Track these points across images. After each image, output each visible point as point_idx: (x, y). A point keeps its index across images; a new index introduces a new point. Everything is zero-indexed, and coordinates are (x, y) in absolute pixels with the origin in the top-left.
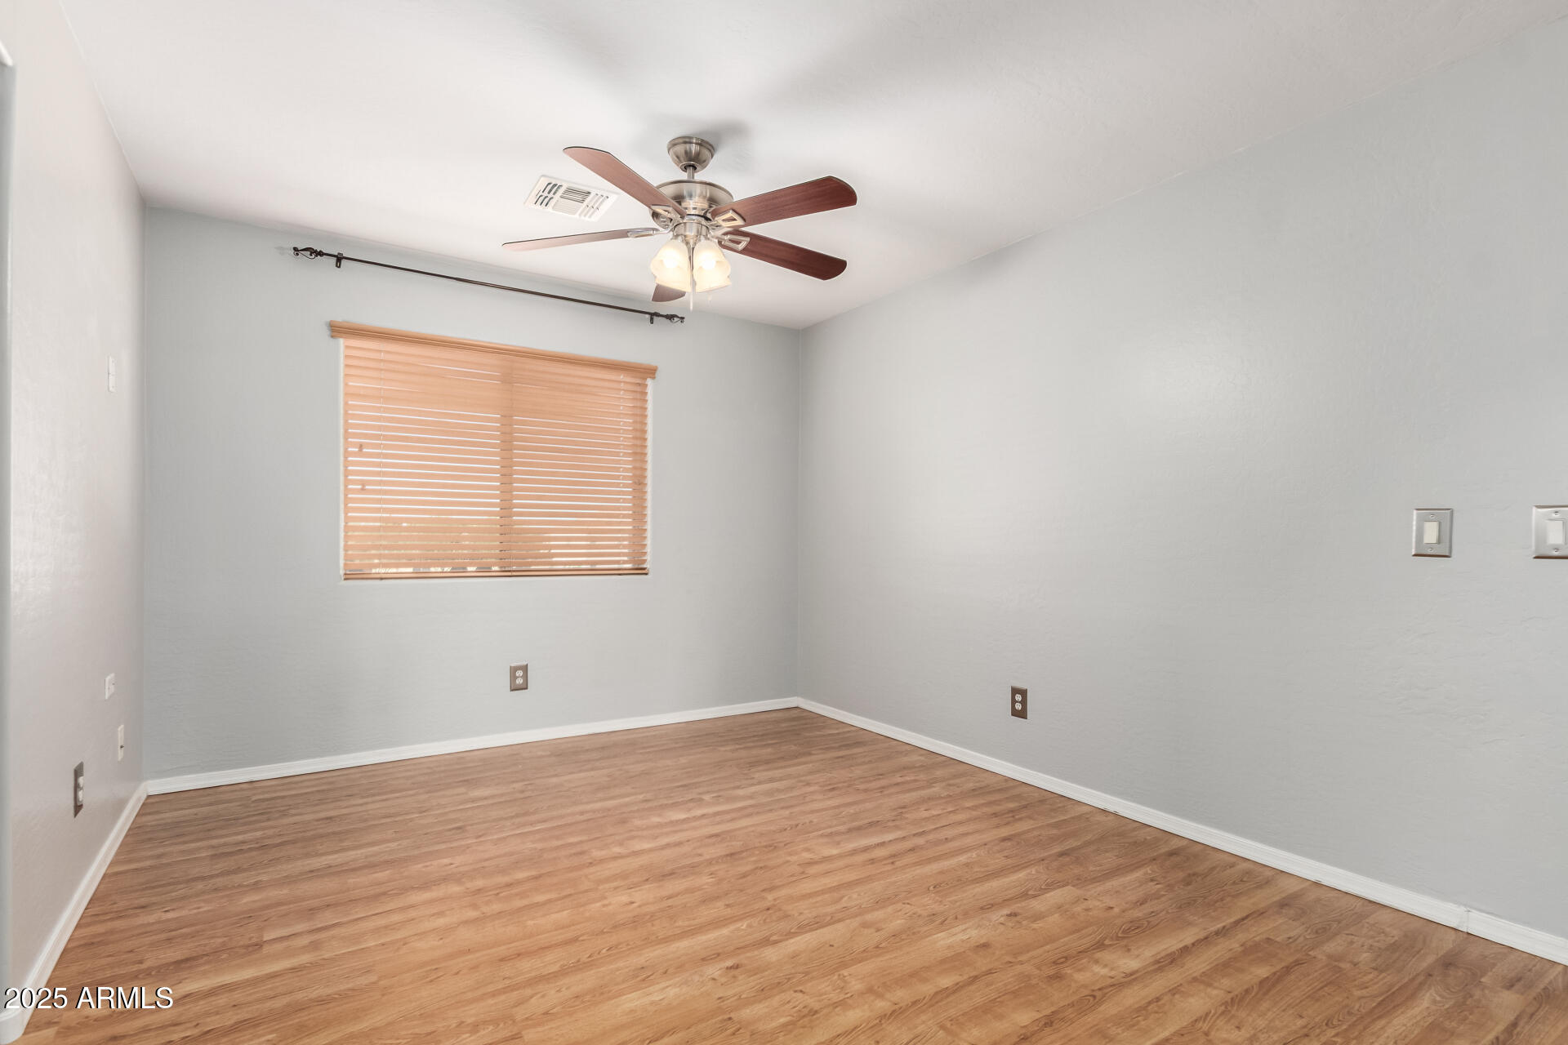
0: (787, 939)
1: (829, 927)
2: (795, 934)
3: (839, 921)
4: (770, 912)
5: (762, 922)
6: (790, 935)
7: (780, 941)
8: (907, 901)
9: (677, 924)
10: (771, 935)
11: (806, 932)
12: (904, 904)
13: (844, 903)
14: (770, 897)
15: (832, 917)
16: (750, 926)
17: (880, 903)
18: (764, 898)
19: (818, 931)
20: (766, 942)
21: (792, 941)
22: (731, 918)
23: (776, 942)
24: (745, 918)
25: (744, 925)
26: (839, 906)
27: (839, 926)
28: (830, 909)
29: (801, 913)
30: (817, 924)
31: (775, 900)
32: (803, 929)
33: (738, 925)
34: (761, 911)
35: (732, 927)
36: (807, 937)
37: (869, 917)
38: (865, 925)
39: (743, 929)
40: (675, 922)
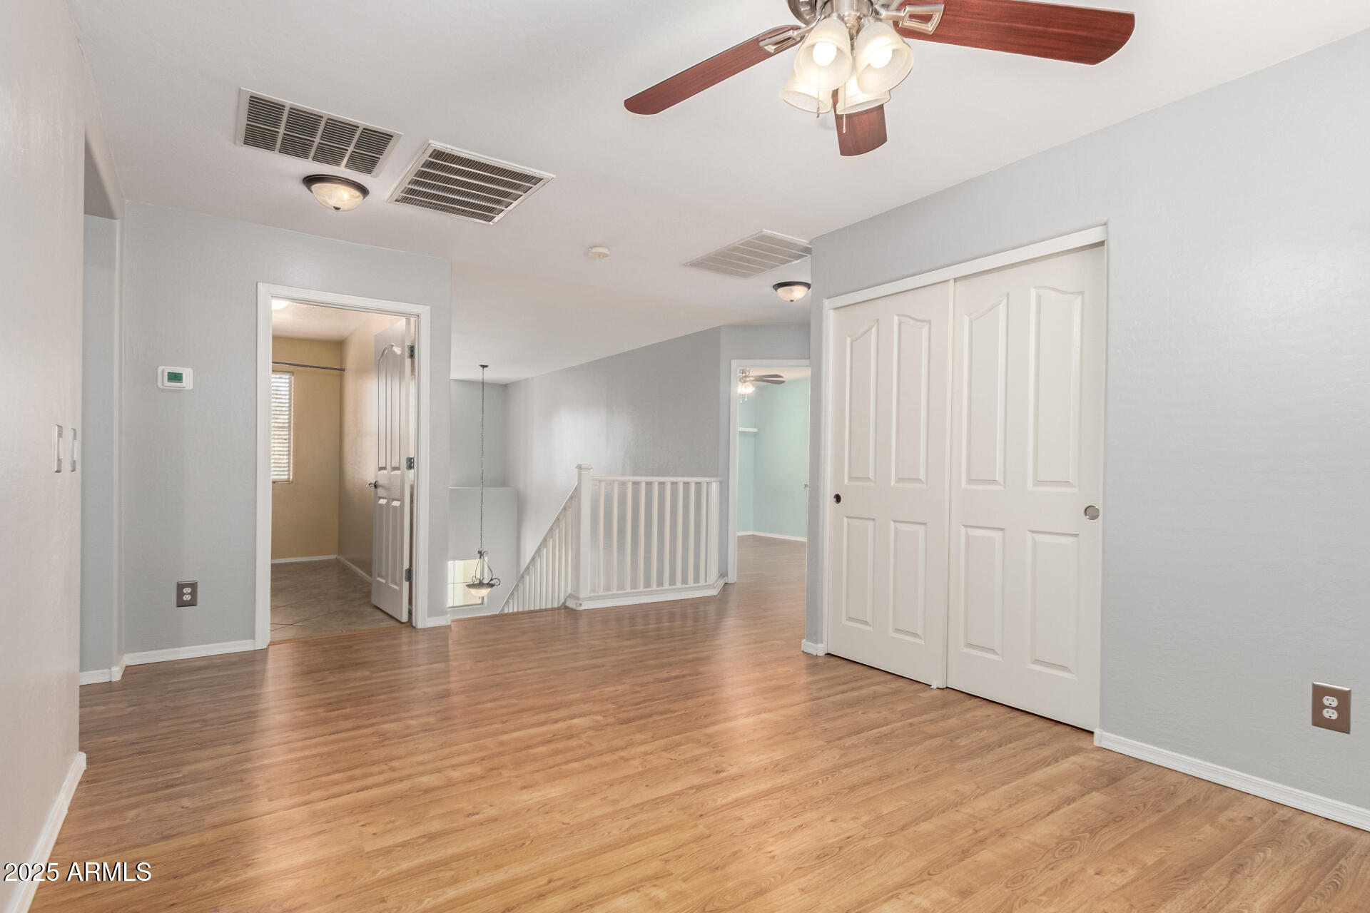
0: (683, 790)
1: (647, 799)
2: (675, 794)
3: (635, 806)
4: (700, 813)
5: (706, 804)
6: (680, 794)
7: (688, 788)
8: (564, 826)
9: (778, 801)
10: (695, 793)
11: (667, 796)
12: (568, 824)
13: (628, 823)
14: (701, 829)
15: (642, 809)
16: (715, 800)
17: (593, 823)
18: (707, 827)
19: (656, 797)
20: (699, 788)
21: (679, 789)
22: (734, 807)
23: (691, 788)
24: (722, 806)
25: (720, 801)
26: (635, 819)
27: (637, 801)
28: (642, 817)
29: (670, 812)
30: (656, 803)
31: (695, 826)
32: (670, 798)
33: (724, 802)
34: (706, 814)
35: (729, 799)
36: (665, 793)
37: (608, 809)
38: (616, 802)
39: (721, 797)
40: (781, 803)
